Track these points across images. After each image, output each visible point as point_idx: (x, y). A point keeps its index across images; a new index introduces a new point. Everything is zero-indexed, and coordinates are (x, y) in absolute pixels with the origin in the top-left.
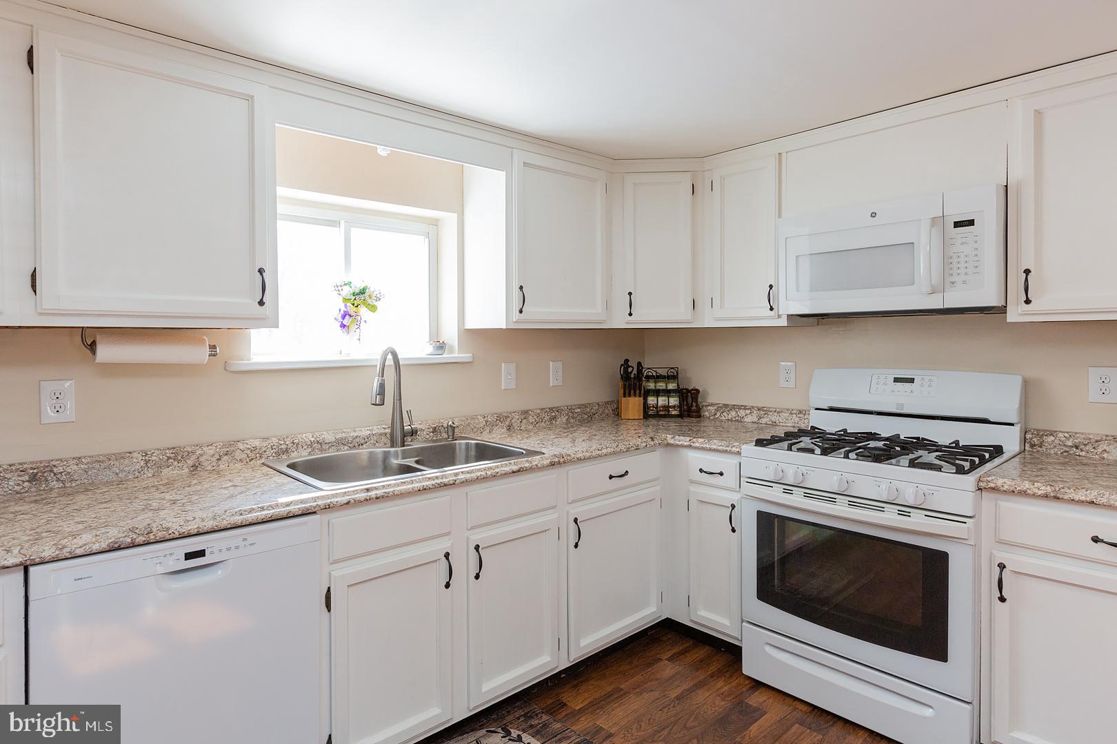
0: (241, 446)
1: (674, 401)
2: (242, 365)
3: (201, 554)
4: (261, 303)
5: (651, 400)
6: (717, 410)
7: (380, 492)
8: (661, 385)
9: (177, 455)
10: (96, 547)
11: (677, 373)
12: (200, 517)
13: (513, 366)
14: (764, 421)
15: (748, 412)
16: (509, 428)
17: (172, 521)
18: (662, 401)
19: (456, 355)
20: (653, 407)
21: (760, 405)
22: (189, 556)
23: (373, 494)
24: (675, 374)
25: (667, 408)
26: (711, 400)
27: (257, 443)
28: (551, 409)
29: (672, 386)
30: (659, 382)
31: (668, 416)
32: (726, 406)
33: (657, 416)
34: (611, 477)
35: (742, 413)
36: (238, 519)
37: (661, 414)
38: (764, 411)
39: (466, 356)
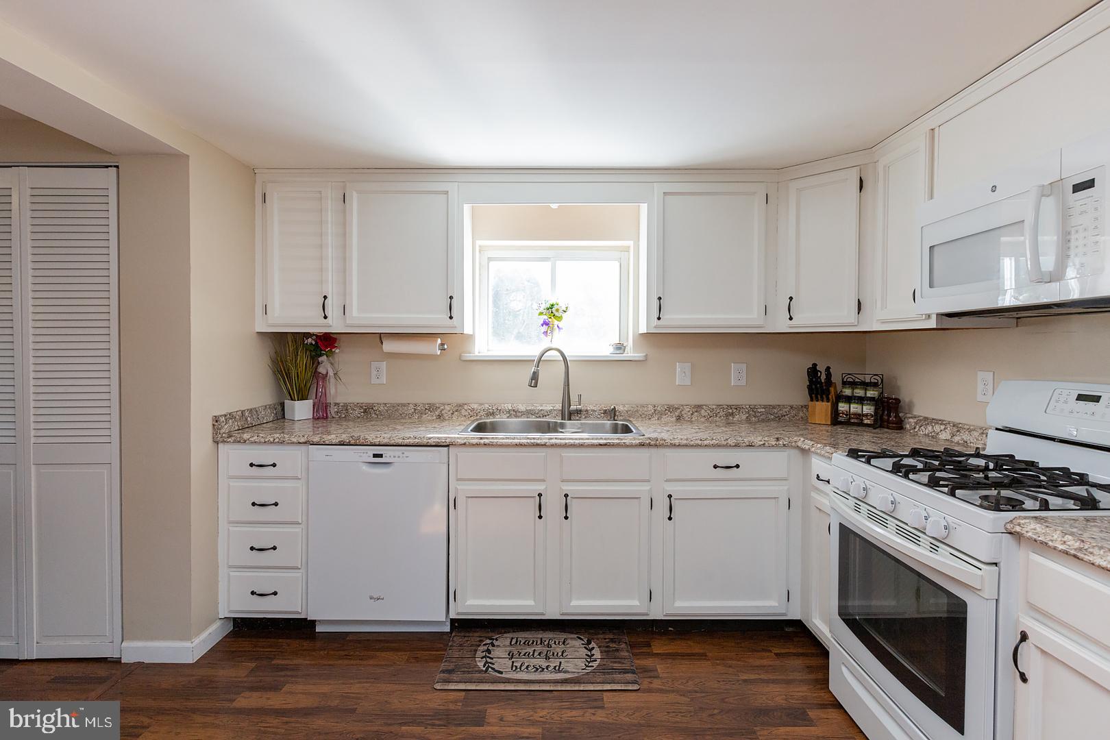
0: (466, 407)
1: (868, 409)
2: (468, 356)
3: (381, 456)
4: (451, 318)
5: (843, 407)
6: (916, 423)
7: (487, 441)
8: (859, 392)
9: (431, 408)
10: (334, 442)
11: (882, 380)
12: (385, 437)
13: (688, 366)
14: (956, 439)
15: (943, 427)
16: (679, 418)
17: (371, 437)
18: (855, 408)
19: (630, 353)
20: (843, 414)
21: (957, 420)
22: (375, 456)
23: (482, 441)
24: (880, 382)
25: (860, 416)
26: (916, 413)
27: (475, 406)
28: (730, 407)
29: (870, 393)
30: (856, 388)
31: (861, 424)
32: (926, 419)
33: (847, 423)
34: (715, 467)
35: (937, 428)
36: (400, 441)
37: (855, 422)
38: (957, 427)
39: (638, 355)
